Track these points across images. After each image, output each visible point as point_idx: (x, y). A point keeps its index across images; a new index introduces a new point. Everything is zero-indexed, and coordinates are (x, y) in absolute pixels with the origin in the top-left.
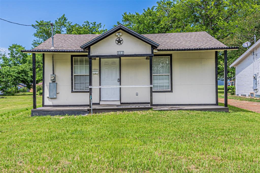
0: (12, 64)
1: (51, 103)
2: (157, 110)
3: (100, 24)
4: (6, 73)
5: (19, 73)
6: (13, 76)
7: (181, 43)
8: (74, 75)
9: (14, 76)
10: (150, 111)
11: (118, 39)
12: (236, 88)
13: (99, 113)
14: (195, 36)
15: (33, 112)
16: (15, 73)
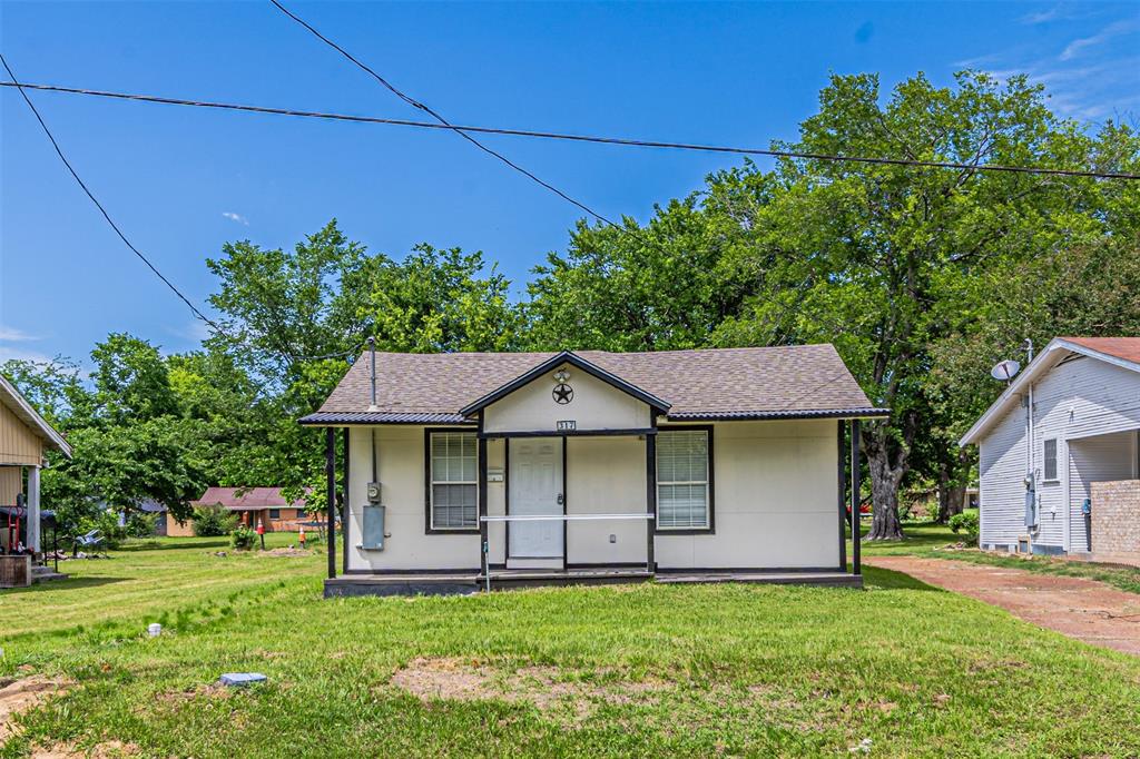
0: (106, 420)
1: (367, 565)
2: (664, 583)
3: (478, 255)
4: (88, 454)
5: (140, 456)
6: (117, 470)
7: (745, 388)
8: (434, 485)
9: (122, 468)
10: (648, 585)
11: (559, 389)
12: (982, 522)
13: (507, 588)
14: (796, 363)
15: (327, 585)
16: (124, 455)
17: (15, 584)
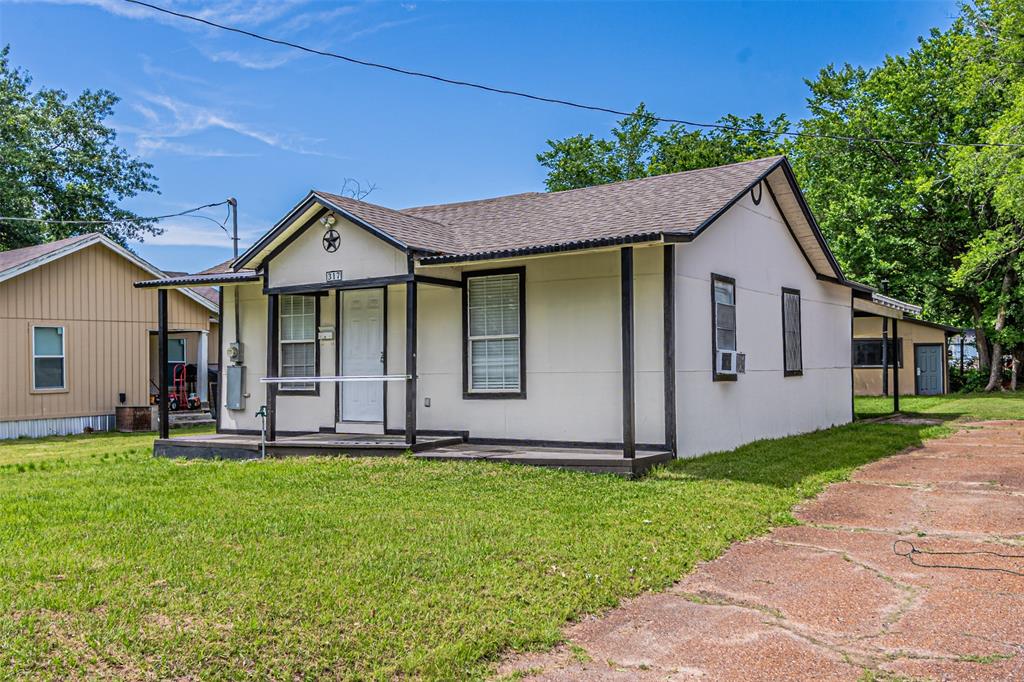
1: (233, 425)
8: (283, 344)
11: (328, 236)
13: (281, 456)
15: (156, 444)
17: (133, 429)
